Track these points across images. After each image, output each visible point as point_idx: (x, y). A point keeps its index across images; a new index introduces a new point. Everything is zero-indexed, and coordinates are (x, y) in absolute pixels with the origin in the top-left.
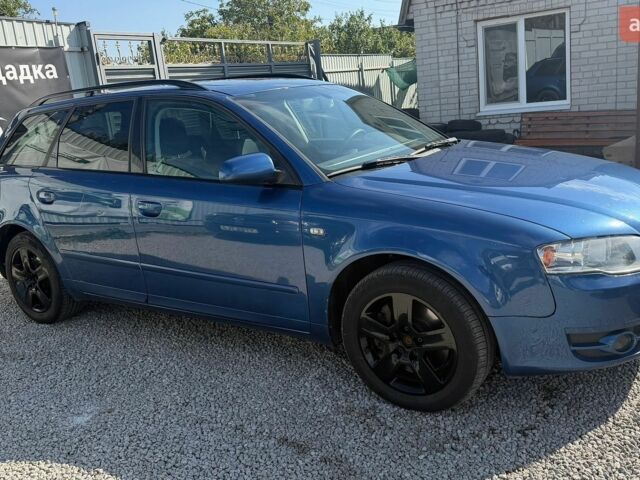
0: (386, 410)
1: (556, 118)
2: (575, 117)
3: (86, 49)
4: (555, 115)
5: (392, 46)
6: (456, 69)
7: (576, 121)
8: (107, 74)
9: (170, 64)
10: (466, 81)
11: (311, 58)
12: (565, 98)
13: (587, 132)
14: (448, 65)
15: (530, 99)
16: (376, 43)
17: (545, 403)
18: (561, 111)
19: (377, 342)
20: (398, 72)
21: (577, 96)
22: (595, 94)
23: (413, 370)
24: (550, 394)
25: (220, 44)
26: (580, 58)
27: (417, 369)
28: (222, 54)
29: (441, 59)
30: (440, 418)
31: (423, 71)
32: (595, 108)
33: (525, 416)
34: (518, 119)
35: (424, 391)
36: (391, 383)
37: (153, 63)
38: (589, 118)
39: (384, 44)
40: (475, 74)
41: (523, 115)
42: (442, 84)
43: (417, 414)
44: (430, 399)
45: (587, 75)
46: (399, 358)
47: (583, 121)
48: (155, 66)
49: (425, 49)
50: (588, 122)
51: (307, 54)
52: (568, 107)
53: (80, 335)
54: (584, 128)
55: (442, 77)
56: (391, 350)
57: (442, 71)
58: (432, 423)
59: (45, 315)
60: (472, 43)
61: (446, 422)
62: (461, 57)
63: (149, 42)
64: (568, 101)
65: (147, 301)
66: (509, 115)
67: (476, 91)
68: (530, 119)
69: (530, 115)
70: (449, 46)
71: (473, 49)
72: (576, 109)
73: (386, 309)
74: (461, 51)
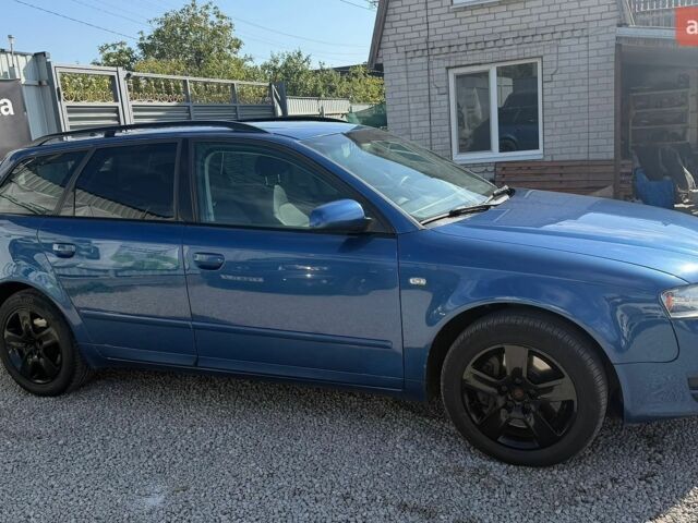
0: (496, 468)
1: (529, 168)
2: (547, 168)
3: (44, 83)
4: (529, 165)
5: (332, 89)
6: (428, 118)
7: (549, 171)
8: (69, 112)
9: (135, 102)
10: (438, 129)
11: (275, 100)
12: (538, 148)
13: (561, 182)
14: (420, 112)
15: (503, 148)
16: (316, 86)
17: (653, 450)
18: (534, 161)
19: (481, 397)
20: (358, 118)
21: (549, 145)
22: (568, 143)
23: (526, 424)
24: (651, 441)
25: (185, 81)
26: (553, 108)
27: (532, 423)
28: (187, 94)
29: (412, 106)
30: (555, 472)
31: (394, 118)
32: (567, 157)
33: (639, 464)
34: (491, 169)
35: (537, 445)
36: (500, 440)
37: (116, 101)
38: (561, 167)
39: (324, 87)
40: (447, 122)
41: (497, 164)
42: (413, 131)
43: (529, 470)
44: (546, 452)
45: (559, 125)
46: (510, 412)
47: (557, 171)
48: (119, 104)
49: (395, 95)
50: (562, 171)
51: (270, 95)
52: (541, 157)
53: (99, 407)
54: (558, 178)
55: (414, 125)
56: (501, 405)
57: (413, 119)
58: (550, 477)
59: (51, 386)
60: (444, 90)
61: (563, 475)
62: (433, 104)
63: (112, 78)
64: (540, 151)
65: (196, 364)
66: (482, 165)
67: (448, 140)
68: (504, 168)
69: (504, 165)
70: (420, 93)
71: (445, 97)
72: (549, 159)
73: (494, 361)
74: (432, 98)
